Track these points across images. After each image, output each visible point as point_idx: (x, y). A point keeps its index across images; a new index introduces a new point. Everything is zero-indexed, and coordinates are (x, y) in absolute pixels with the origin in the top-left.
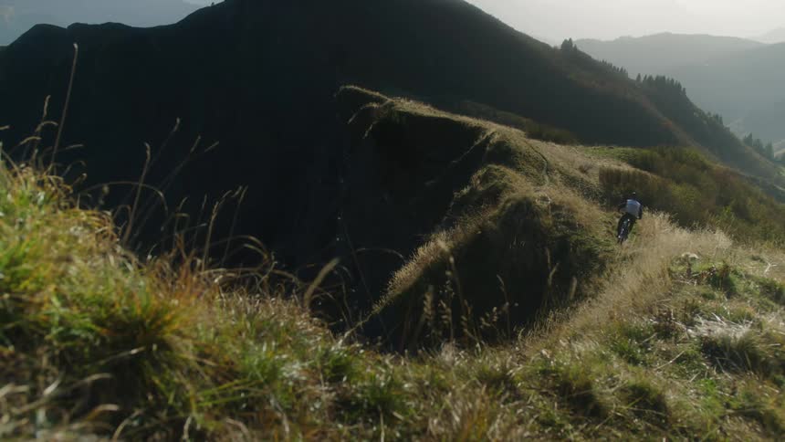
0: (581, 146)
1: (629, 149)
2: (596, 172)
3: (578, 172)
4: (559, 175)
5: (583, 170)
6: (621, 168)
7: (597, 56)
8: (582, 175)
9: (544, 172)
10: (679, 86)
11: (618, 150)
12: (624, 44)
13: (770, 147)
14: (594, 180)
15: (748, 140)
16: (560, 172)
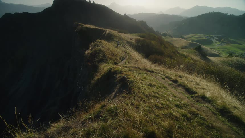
0: (130, 34)
1: (139, 34)
2: (134, 39)
3: (130, 40)
4: (125, 41)
5: (131, 39)
6: (138, 38)
7: (131, 17)
8: (131, 41)
9: (121, 41)
10: (145, 22)
11: (137, 34)
12: (135, 15)
13: (160, 33)
14: (134, 42)
15: (157, 32)
16: (126, 40)
